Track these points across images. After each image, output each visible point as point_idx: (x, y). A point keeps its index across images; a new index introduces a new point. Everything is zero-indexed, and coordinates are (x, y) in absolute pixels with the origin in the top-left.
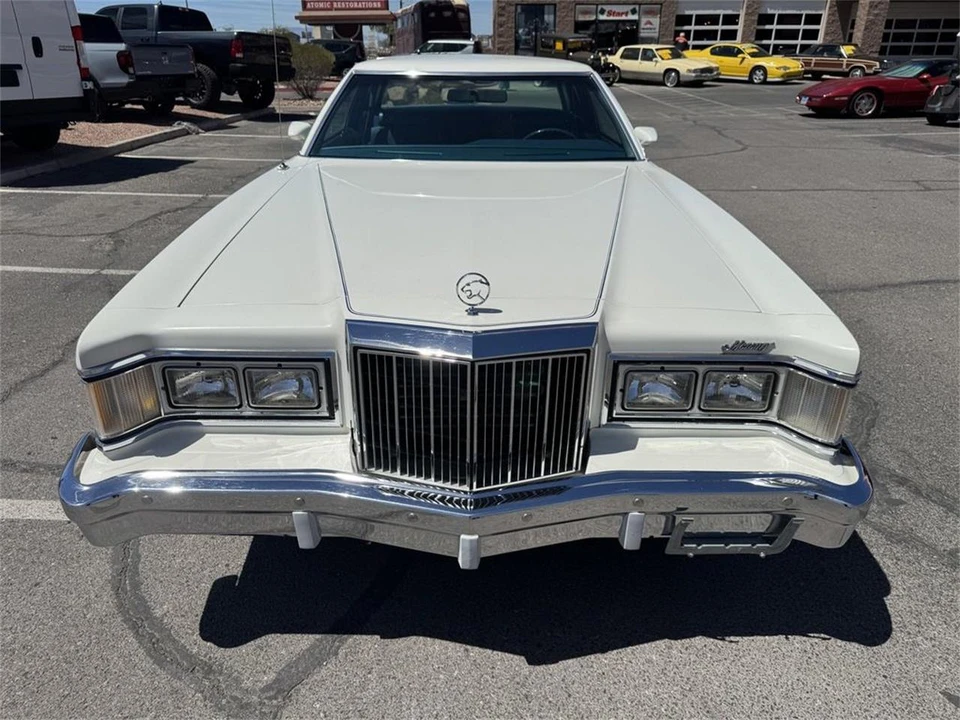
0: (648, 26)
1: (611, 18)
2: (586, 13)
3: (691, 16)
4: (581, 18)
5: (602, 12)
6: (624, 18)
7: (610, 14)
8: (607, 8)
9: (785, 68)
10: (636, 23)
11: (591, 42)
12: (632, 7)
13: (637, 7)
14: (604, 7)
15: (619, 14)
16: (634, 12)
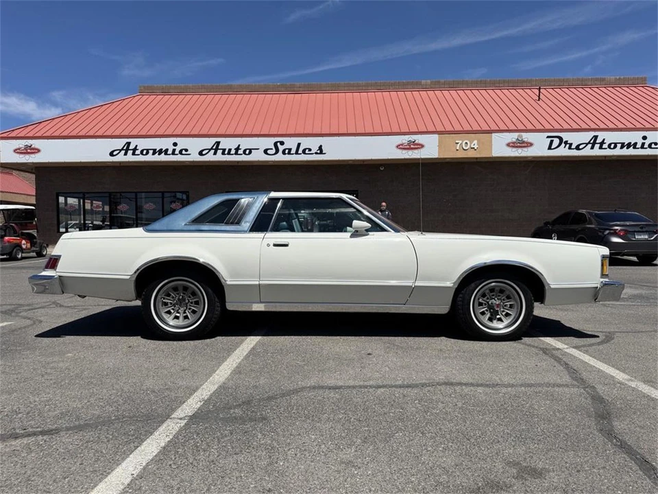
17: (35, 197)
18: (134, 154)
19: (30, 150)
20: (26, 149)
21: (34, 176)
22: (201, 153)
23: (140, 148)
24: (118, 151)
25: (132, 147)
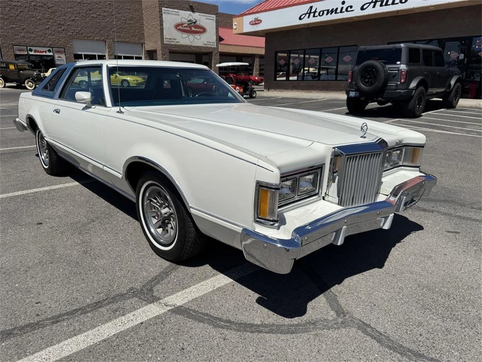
0: (59, 59)
1: (37, 54)
2: (20, 50)
3: (82, 55)
4: (18, 53)
5: (31, 50)
6: (44, 54)
7: (35, 51)
8: (33, 48)
9: (137, 81)
10: (53, 57)
11: (32, 65)
12: (48, 49)
13: (51, 49)
14: (31, 48)
15: (41, 52)
16: (49, 51)
17: (264, 49)
18: (314, 16)
19: (257, 22)
20: (255, 21)
21: (264, 38)
22: (362, 9)
23: (318, 11)
24: (304, 15)
25: (313, 10)
